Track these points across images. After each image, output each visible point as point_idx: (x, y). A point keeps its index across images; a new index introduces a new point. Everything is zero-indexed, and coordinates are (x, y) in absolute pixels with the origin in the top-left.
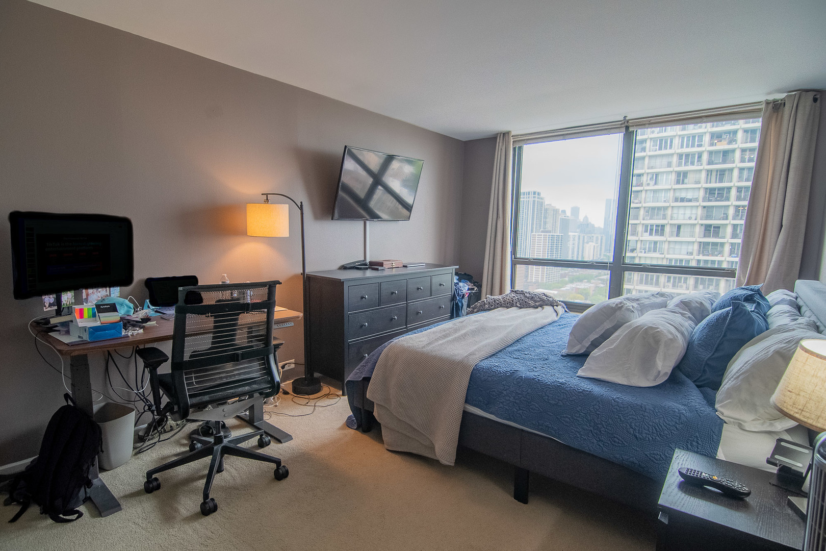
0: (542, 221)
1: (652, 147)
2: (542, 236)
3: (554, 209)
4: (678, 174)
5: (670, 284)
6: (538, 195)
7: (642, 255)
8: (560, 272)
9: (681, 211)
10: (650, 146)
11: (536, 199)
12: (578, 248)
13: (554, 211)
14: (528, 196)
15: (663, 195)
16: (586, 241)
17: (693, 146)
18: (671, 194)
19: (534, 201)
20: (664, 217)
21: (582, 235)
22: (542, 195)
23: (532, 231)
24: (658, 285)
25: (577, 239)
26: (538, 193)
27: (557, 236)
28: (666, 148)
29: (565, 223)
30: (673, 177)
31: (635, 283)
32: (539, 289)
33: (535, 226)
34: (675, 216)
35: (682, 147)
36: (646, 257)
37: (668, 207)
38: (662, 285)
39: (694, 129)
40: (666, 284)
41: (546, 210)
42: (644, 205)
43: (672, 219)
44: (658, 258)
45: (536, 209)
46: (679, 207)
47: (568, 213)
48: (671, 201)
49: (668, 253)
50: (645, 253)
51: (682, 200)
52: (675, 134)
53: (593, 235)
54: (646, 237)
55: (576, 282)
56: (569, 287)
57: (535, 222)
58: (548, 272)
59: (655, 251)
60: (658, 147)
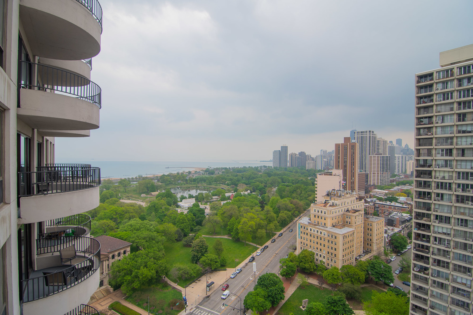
0: (376, 148)
1: (437, 99)
2: (376, 157)
3: (384, 141)
4: (459, 115)
5: (460, 190)
6: (372, 133)
7: (437, 169)
8: (390, 179)
9: (464, 140)
10: (436, 98)
11: (371, 135)
12: (402, 164)
13: (384, 142)
14: (365, 133)
15: (449, 129)
16: (407, 160)
17: (468, 96)
18: (455, 128)
19: (370, 136)
20: (452, 144)
21: (404, 156)
22: (375, 133)
23: (369, 154)
24: (451, 189)
25: (400, 158)
26: (372, 131)
27: (386, 156)
28: (448, 99)
29: (392, 149)
30: (455, 117)
31: (433, 188)
32: (375, 189)
33: (371, 151)
34: (459, 143)
35: (460, 97)
36: (440, 171)
37: (453, 137)
38: (454, 190)
39: (468, 85)
40: (457, 189)
41: (378, 141)
42: (435, 136)
43: (457, 144)
44: (449, 171)
45: (371, 141)
46: (461, 137)
47: (394, 143)
48: (455, 132)
49: (456, 168)
50: (439, 168)
51: (464, 132)
52: (454, 90)
53: (412, 156)
54: (439, 157)
55: (401, 185)
56: (396, 188)
57: (371, 149)
58: (381, 179)
59: (446, 166)
60: (442, 99)
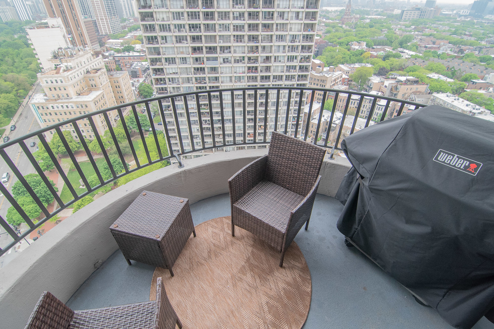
5: (177, 30)
7: (156, 10)
8: (121, 25)
24: (171, 31)
31: (157, 31)
32: (110, 39)
36: (159, 12)
44: (165, 12)
49: (171, 8)
50: (157, 8)
55: (133, 31)
58: (112, 25)
59: (163, 7)
